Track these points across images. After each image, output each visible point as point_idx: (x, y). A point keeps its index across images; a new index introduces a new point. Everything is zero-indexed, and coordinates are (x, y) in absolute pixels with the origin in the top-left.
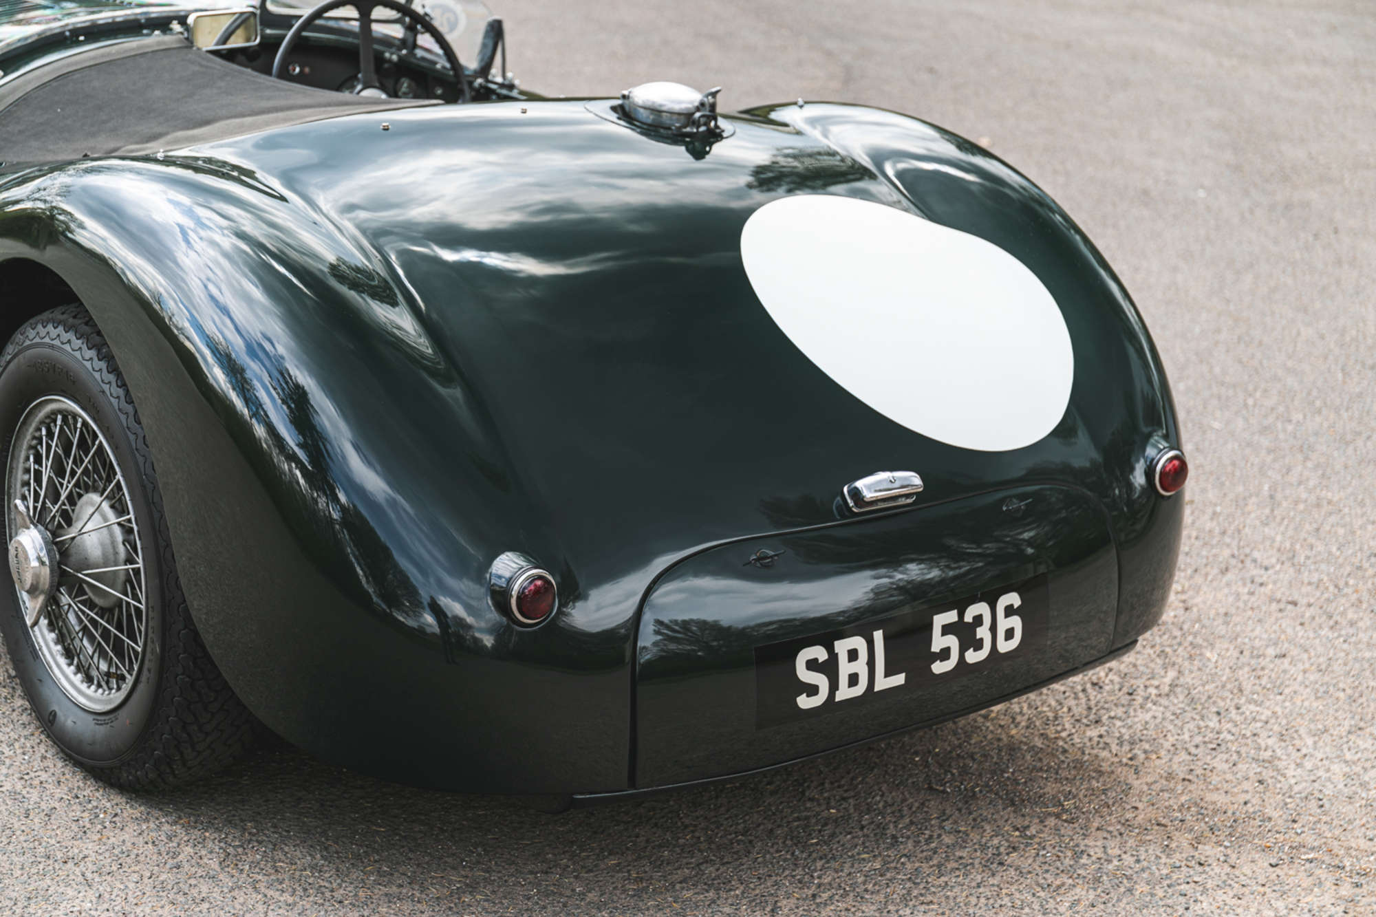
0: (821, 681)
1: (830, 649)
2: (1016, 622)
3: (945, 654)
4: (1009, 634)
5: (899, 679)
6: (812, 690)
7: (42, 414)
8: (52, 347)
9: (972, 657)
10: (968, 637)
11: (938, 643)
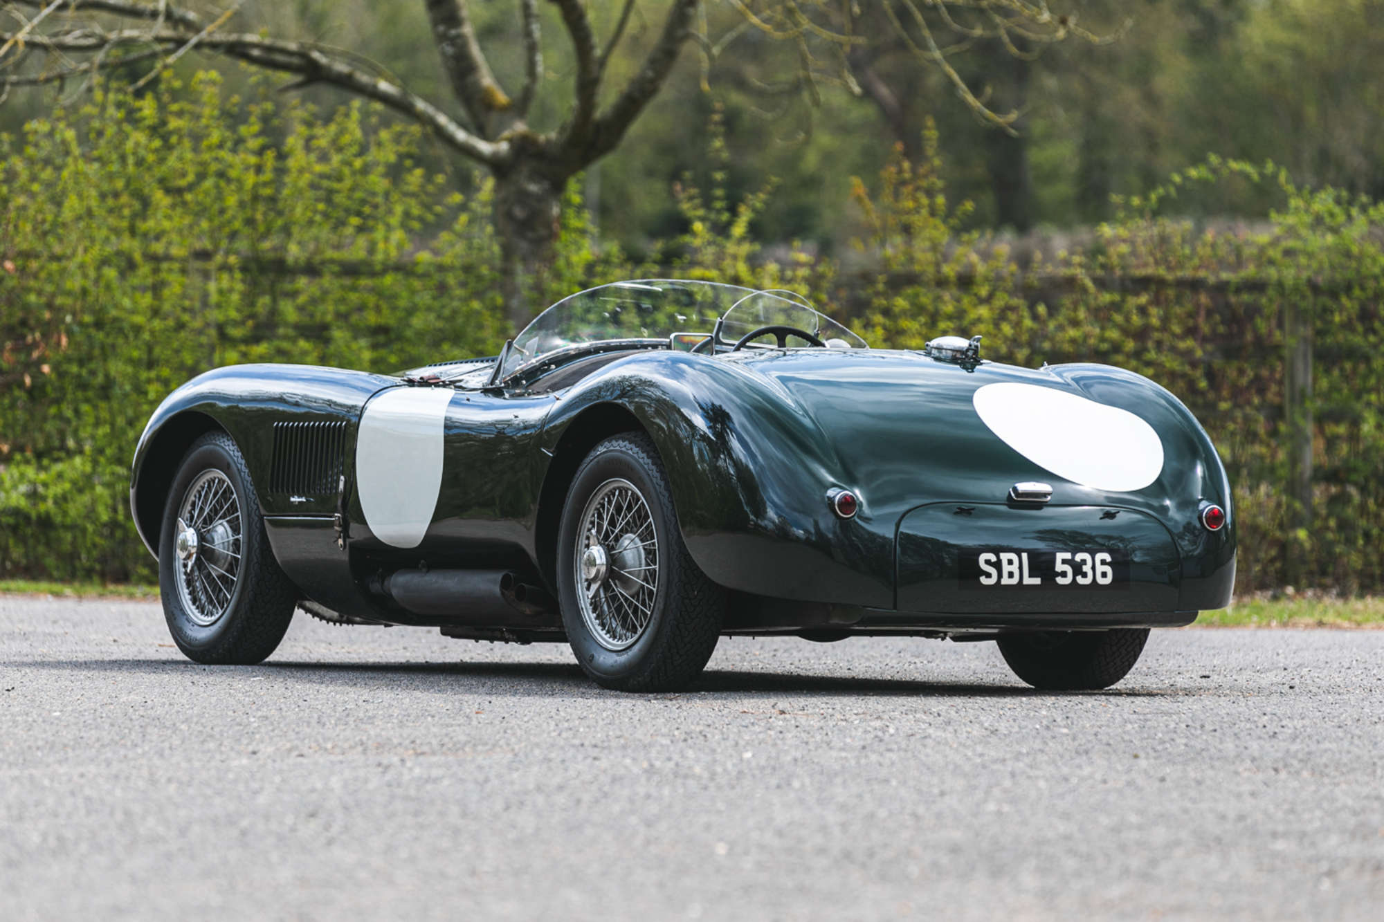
0: (993, 571)
1: (998, 557)
2: (1108, 569)
3: (1064, 574)
4: (1104, 575)
5: (1037, 581)
6: (989, 575)
7: (607, 490)
8: (621, 452)
9: (1080, 580)
10: (1078, 569)
11: (1059, 567)
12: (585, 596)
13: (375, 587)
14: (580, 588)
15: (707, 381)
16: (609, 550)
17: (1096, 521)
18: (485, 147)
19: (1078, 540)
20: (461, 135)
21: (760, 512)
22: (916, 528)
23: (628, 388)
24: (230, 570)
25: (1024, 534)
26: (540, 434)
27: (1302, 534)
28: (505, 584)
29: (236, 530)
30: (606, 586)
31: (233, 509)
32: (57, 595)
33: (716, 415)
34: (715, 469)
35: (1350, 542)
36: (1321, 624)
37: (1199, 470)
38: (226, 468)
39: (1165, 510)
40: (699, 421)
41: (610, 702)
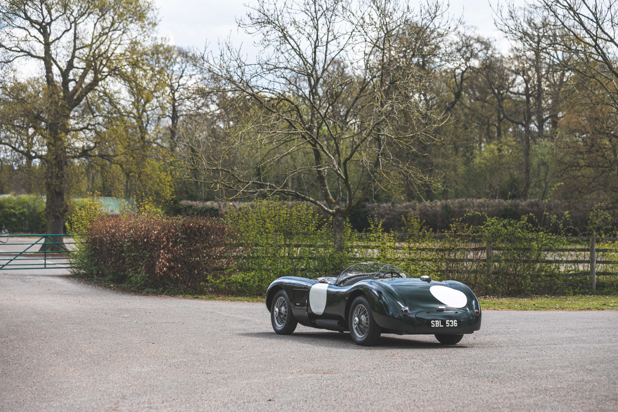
0: (434, 324)
1: (435, 321)
3: (448, 325)
4: (456, 324)
5: (443, 326)
7: (358, 306)
8: (361, 299)
9: (451, 325)
10: (450, 323)
11: (447, 323)
12: (354, 327)
13: (313, 322)
14: (353, 325)
15: (377, 285)
16: (359, 318)
17: (454, 313)
18: (331, 211)
19: (450, 317)
20: (326, 208)
21: (388, 312)
22: (419, 316)
23: (362, 286)
24: (285, 316)
25: (440, 316)
26: (345, 294)
27: (490, 285)
28: (339, 323)
29: (286, 309)
30: (358, 325)
31: (285, 305)
32: (248, 301)
33: (379, 292)
34: (380, 302)
35: (500, 287)
36: (495, 309)
37: (474, 302)
38: (284, 297)
39: (467, 310)
40: (376, 293)
41: (360, 350)
